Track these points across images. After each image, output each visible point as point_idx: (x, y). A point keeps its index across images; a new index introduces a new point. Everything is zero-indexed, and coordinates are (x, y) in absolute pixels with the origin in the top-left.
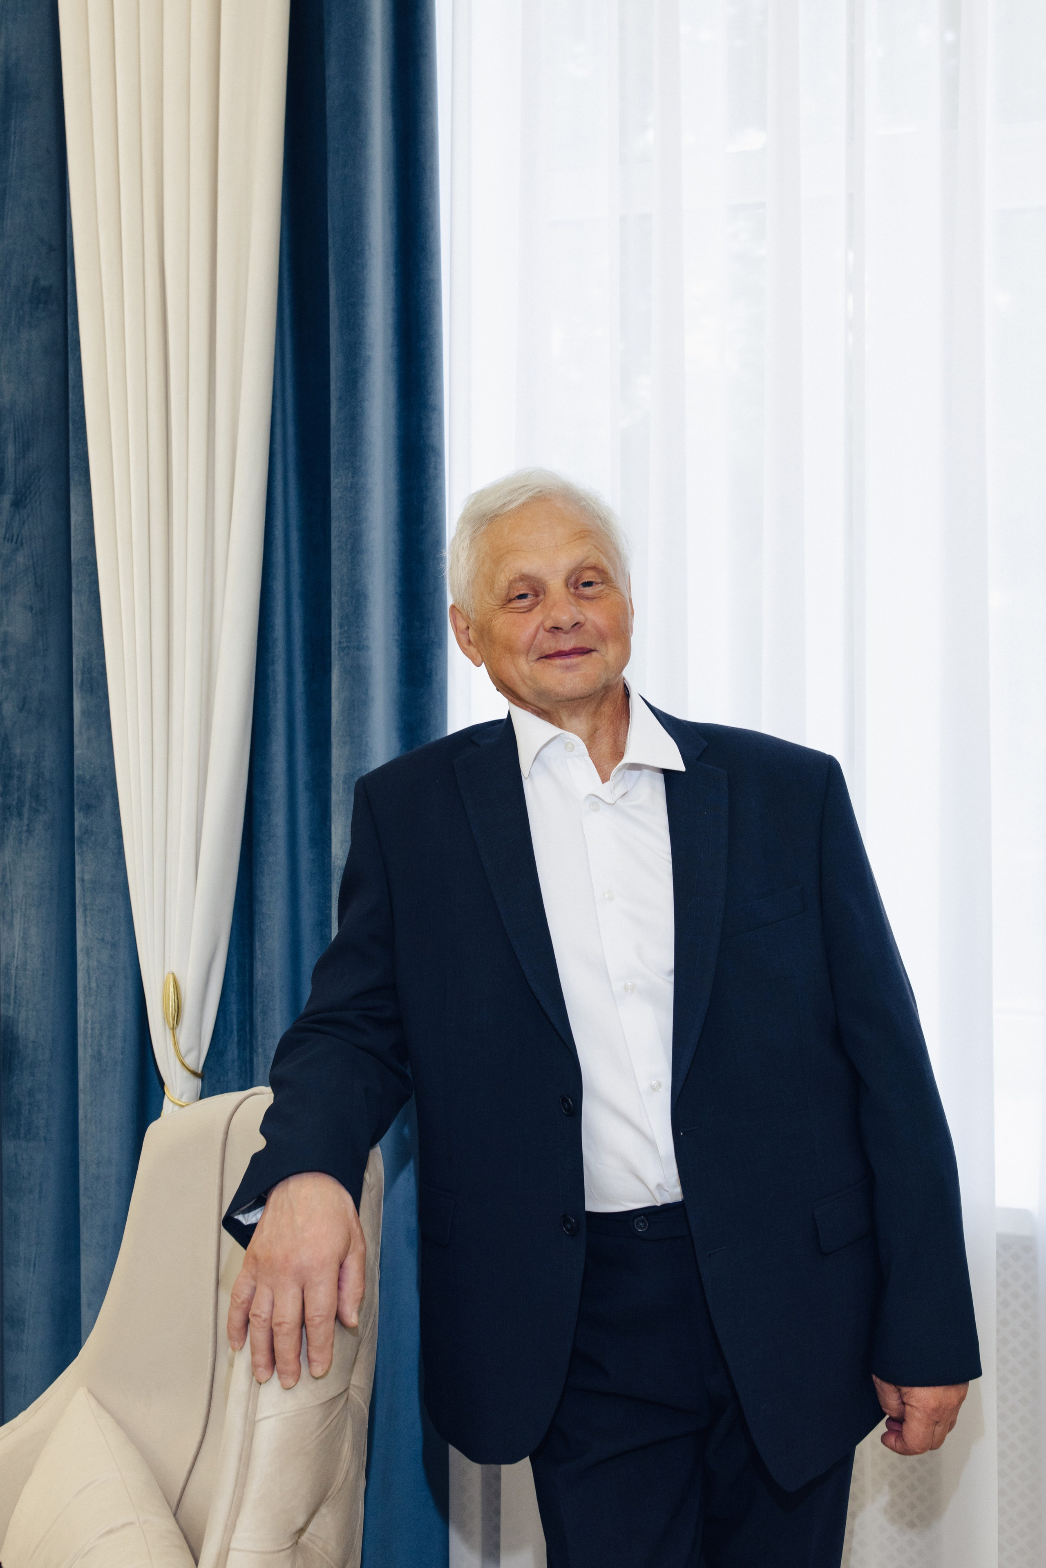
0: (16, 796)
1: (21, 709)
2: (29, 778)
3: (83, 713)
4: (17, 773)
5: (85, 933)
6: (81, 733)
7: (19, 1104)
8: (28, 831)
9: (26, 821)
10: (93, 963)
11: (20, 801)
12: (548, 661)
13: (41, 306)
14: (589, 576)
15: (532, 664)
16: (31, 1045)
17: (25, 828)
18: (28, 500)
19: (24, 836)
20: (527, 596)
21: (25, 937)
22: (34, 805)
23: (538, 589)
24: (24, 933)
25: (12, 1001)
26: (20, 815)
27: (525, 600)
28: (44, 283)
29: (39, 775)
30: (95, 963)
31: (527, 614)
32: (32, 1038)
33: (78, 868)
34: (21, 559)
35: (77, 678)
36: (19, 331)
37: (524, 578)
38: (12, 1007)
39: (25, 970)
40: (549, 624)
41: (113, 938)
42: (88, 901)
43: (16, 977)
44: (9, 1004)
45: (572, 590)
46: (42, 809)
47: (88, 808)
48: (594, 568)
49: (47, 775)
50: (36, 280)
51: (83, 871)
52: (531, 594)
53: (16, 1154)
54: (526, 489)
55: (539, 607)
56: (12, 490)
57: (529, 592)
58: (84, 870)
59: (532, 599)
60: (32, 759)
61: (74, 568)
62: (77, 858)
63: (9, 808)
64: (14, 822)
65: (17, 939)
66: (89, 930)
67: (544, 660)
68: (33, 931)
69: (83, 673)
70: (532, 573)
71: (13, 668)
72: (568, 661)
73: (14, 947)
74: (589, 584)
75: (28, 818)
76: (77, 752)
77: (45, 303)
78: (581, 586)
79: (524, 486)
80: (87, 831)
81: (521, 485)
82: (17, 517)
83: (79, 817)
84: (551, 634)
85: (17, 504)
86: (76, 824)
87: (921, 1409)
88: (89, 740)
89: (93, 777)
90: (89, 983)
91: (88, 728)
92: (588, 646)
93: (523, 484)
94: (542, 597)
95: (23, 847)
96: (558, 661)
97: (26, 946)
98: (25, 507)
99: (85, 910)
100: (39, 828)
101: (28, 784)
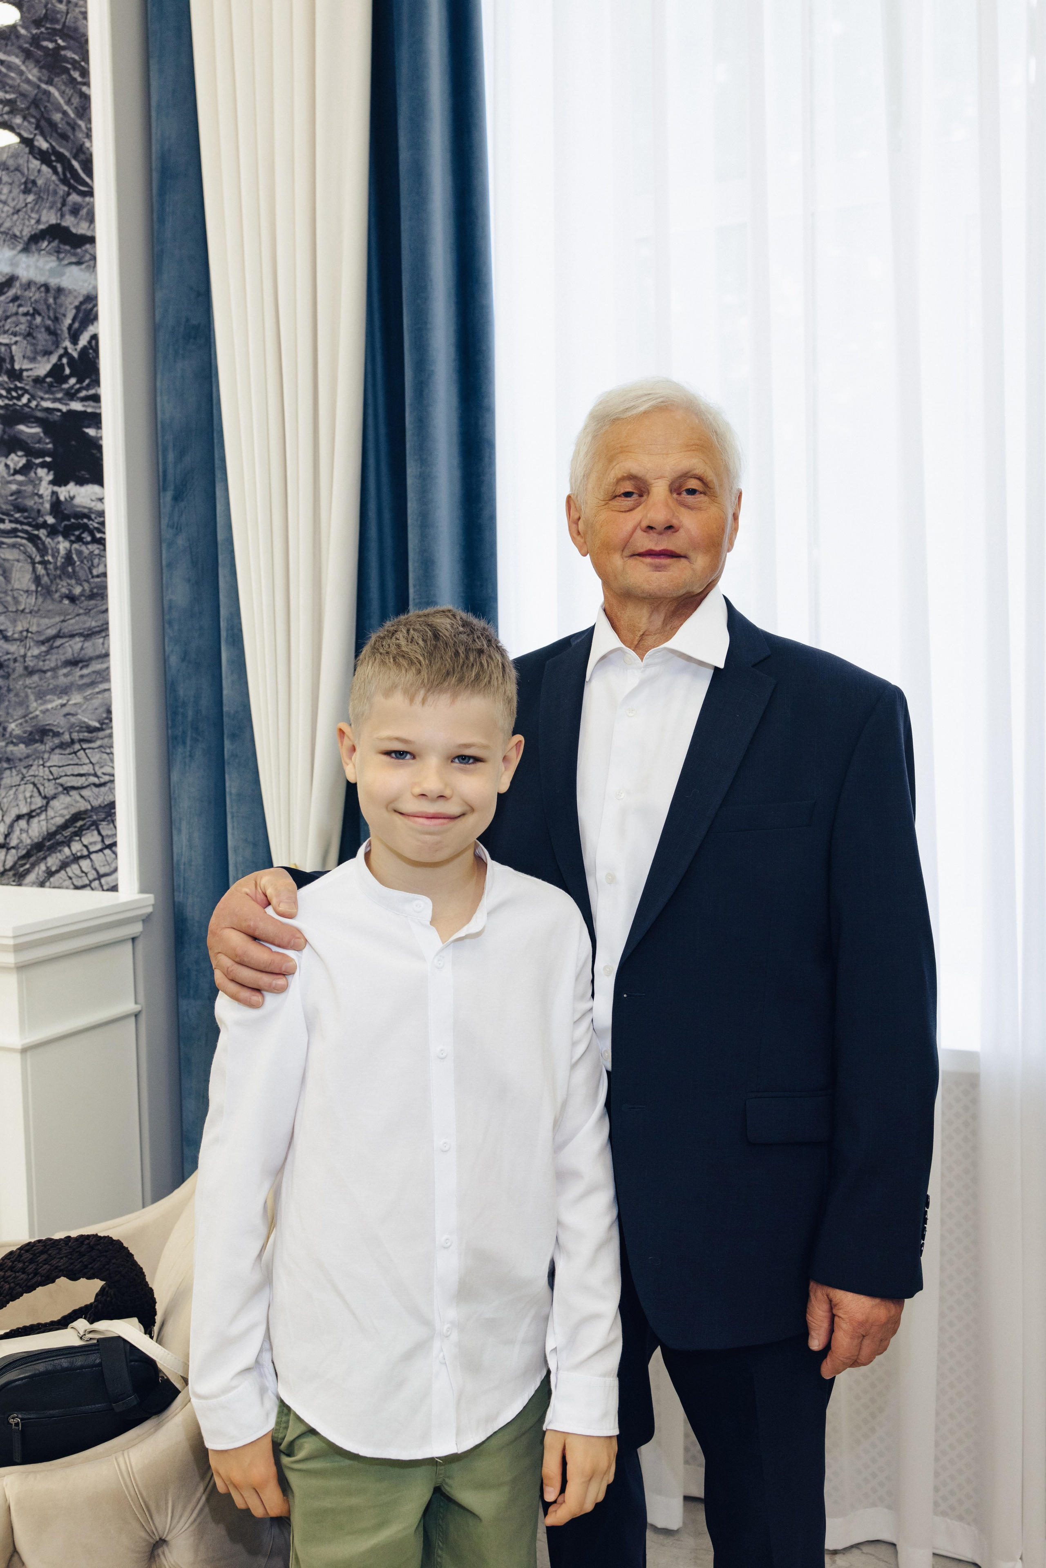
0: (181, 729)
1: (183, 660)
2: (190, 714)
3: (228, 661)
4: (181, 710)
5: (233, 834)
6: (226, 677)
7: (189, 970)
8: (191, 756)
9: (188, 748)
10: (240, 859)
11: (184, 732)
12: (641, 559)
13: (192, 340)
14: (693, 484)
15: (626, 559)
16: (196, 924)
17: (188, 753)
18: (185, 495)
19: (187, 761)
20: (632, 495)
21: (190, 840)
22: (194, 735)
23: (643, 489)
24: (190, 837)
25: (182, 890)
26: (184, 743)
27: (629, 499)
28: (194, 322)
29: (197, 712)
30: (241, 859)
31: (628, 513)
32: (197, 919)
33: (227, 784)
34: (181, 541)
35: (223, 634)
36: (175, 361)
37: (632, 477)
38: (182, 894)
39: (191, 865)
40: (644, 524)
41: (254, 839)
42: (234, 810)
43: (184, 871)
44: (180, 892)
45: (675, 495)
46: (200, 739)
47: (233, 737)
48: (700, 479)
49: (204, 712)
50: (188, 320)
51: (230, 787)
52: (637, 493)
53: (187, 1011)
54: (649, 398)
55: (640, 508)
56: (172, 487)
57: (634, 491)
58: (232, 785)
59: (635, 498)
60: (192, 699)
61: (219, 547)
62: (227, 776)
63: (176, 739)
64: (180, 750)
65: (184, 841)
66: (236, 833)
67: (637, 557)
68: (196, 835)
69: (227, 630)
70: (640, 475)
71: (176, 627)
72: (657, 561)
73: (182, 848)
74: (692, 492)
75: (191, 746)
76: (225, 692)
77: (195, 338)
78: (685, 493)
79: (649, 394)
80: (234, 756)
81: (645, 392)
82: (177, 509)
83: (227, 743)
84: (645, 534)
85: (176, 498)
86: (226, 750)
87: (847, 1320)
88: (233, 682)
89: (237, 712)
90: (237, 874)
91: (232, 673)
92: (678, 551)
93: (649, 392)
94: (645, 497)
95: (187, 767)
96: (648, 560)
97: (191, 847)
98: (182, 500)
99: (233, 817)
100: (198, 753)
101: (190, 719)
